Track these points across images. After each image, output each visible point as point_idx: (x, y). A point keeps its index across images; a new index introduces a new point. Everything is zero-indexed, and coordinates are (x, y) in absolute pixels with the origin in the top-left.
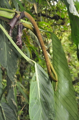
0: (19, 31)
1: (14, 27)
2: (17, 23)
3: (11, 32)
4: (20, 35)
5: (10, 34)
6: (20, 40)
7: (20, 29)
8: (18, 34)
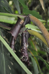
0: (24, 41)
1: (18, 36)
2: (21, 30)
3: (13, 43)
4: (26, 46)
5: (13, 47)
6: (26, 54)
7: (24, 38)
8: (22, 45)
